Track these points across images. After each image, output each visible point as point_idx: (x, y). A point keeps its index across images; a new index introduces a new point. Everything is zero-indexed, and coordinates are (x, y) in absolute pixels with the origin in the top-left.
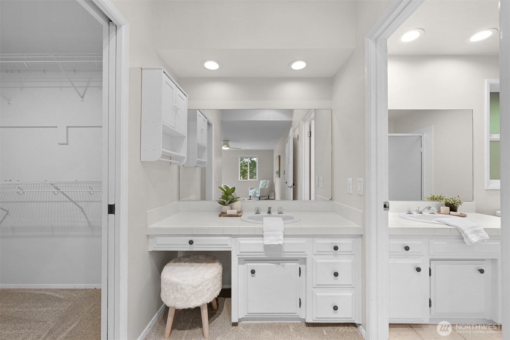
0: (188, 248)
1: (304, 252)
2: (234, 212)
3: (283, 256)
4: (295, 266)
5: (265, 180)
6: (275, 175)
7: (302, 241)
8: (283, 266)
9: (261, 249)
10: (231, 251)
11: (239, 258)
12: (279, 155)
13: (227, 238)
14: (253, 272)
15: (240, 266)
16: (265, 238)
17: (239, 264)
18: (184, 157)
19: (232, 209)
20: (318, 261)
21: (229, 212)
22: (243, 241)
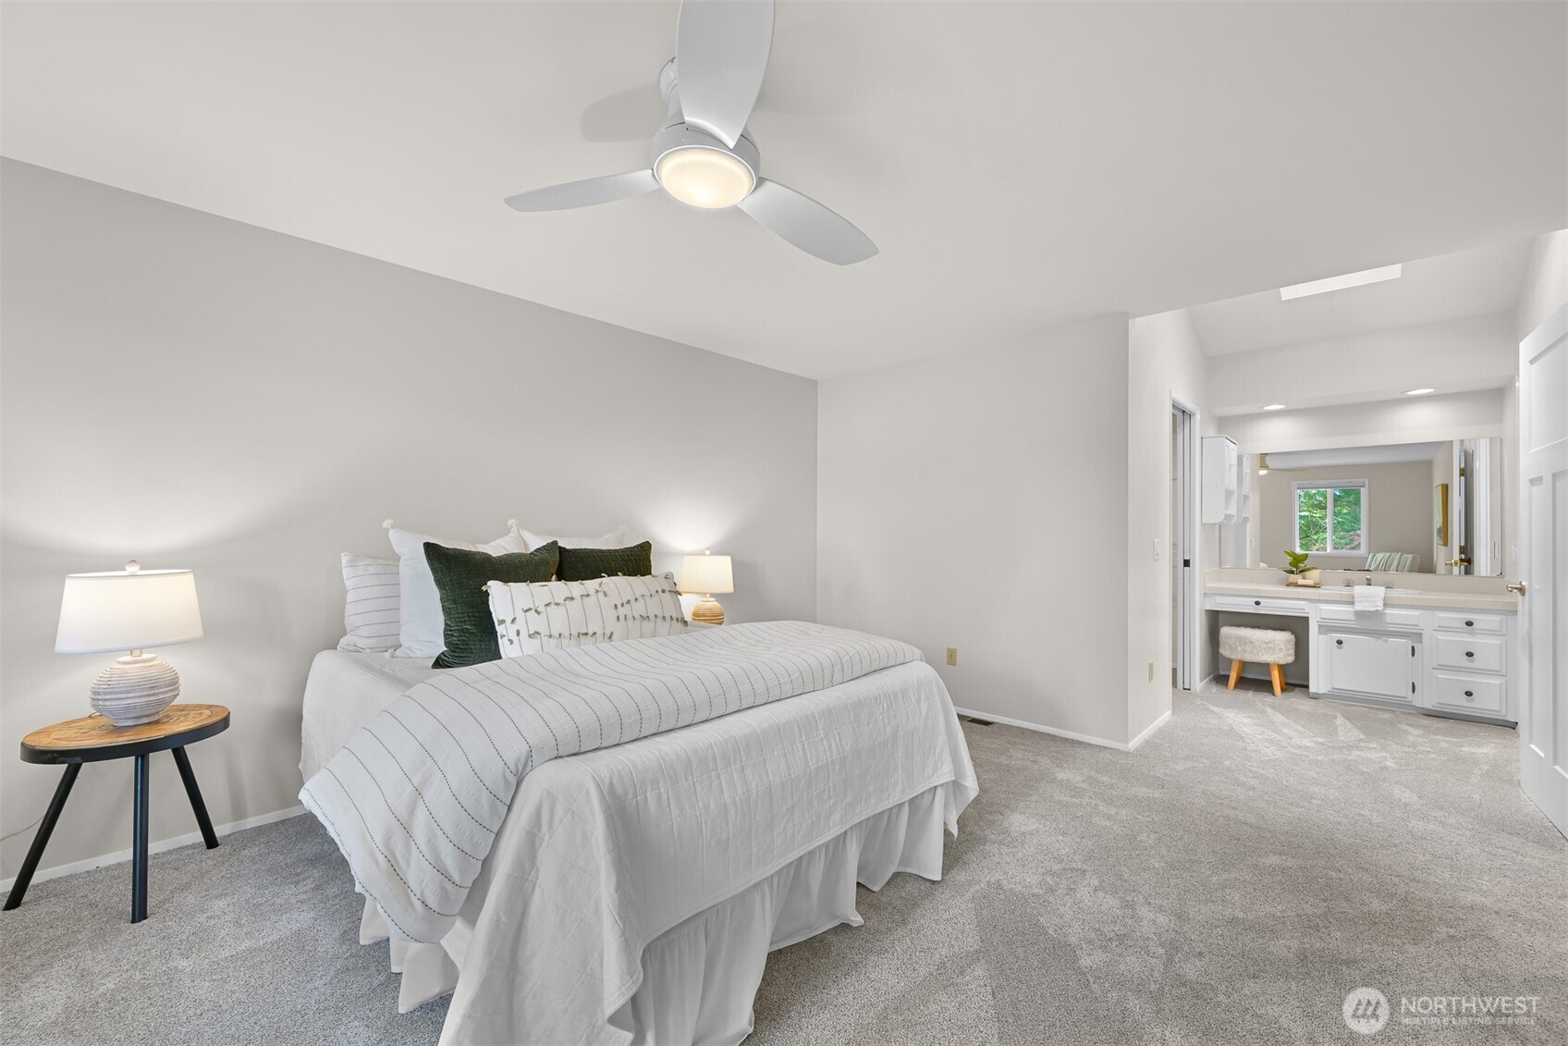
0: (1252, 609)
1: (1417, 626)
2: (1310, 582)
3: (1384, 629)
4: (1405, 644)
5: (1388, 554)
6: (1436, 539)
7: (1416, 613)
8: (1386, 641)
9: (1352, 617)
10: (1308, 618)
11: (1319, 626)
12: (1444, 483)
13: (1304, 602)
14: (1340, 642)
15: (1321, 636)
16: (1356, 604)
17: (1320, 633)
18: (1234, 516)
19: (1304, 578)
20: (1440, 637)
21: (1301, 582)
22: (1323, 607)
